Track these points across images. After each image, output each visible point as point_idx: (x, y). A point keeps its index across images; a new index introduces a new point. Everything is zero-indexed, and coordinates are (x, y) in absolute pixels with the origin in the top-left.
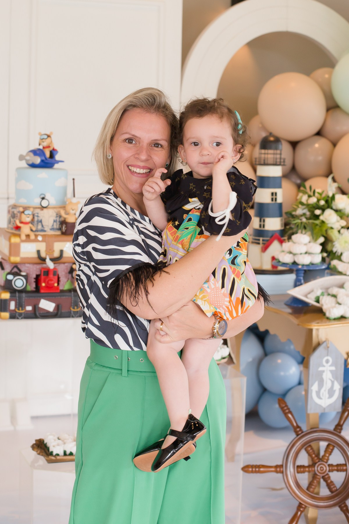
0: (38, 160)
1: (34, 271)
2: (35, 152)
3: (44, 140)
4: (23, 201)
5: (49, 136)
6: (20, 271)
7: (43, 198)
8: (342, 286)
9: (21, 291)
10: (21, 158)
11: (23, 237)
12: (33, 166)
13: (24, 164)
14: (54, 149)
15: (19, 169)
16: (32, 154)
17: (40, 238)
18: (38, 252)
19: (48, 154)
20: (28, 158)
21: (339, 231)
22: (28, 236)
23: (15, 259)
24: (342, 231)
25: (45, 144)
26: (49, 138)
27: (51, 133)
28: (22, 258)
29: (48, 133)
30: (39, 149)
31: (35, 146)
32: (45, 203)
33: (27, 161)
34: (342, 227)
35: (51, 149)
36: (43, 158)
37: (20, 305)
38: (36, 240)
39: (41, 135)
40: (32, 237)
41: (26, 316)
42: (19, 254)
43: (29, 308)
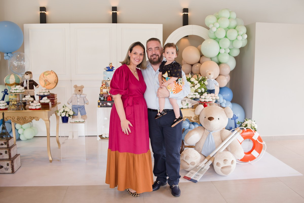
0: (107, 69)
1: (106, 96)
2: (107, 68)
4: (104, 79)
5: (111, 64)
6: (103, 96)
7: (108, 78)
8: (185, 101)
9: (103, 101)
11: (103, 88)
12: (107, 71)
13: (105, 70)
14: (112, 67)
15: (104, 72)
17: (107, 88)
18: (107, 91)
19: (111, 68)
21: (191, 87)
22: (104, 87)
23: (102, 93)
24: (192, 87)
25: (110, 65)
28: (103, 93)
30: (109, 67)
31: (108, 66)
32: (109, 80)
34: (192, 86)
36: (109, 69)
37: (102, 104)
38: (106, 88)
39: (109, 63)
40: (105, 88)
41: (104, 107)
42: (102, 92)
43: (105, 105)
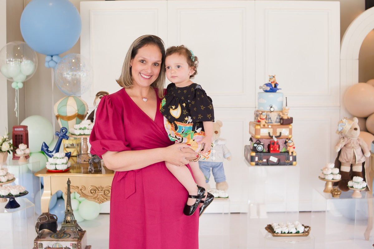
0: (268, 89)
1: (267, 142)
3: (271, 79)
4: (262, 109)
5: (274, 77)
6: (260, 142)
9: (261, 152)
10: (261, 88)
11: (262, 126)
12: (266, 91)
13: (262, 91)
14: (276, 83)
15: (259, 93)
16: (265, 86)
17: (270, 127)
18: (269, 133)
19: (273, 86)
20: (264, 87)
22: (264, 125)
23: (257, 136)
25: (272, 81)
26: (274, 78)
27: (275, 75)
28: (261, 136)
29: (274, 76)
30: (269, 83)
31: (267, 82)
32: (272, 109)
33: (263, 89)
35: (275, 83)
36: (271, 88)
37: (260, 159)
38: (268, 128)
40: (266, 126)
41: (263, 164)
42: (259, 134)
43: (265, 160)
